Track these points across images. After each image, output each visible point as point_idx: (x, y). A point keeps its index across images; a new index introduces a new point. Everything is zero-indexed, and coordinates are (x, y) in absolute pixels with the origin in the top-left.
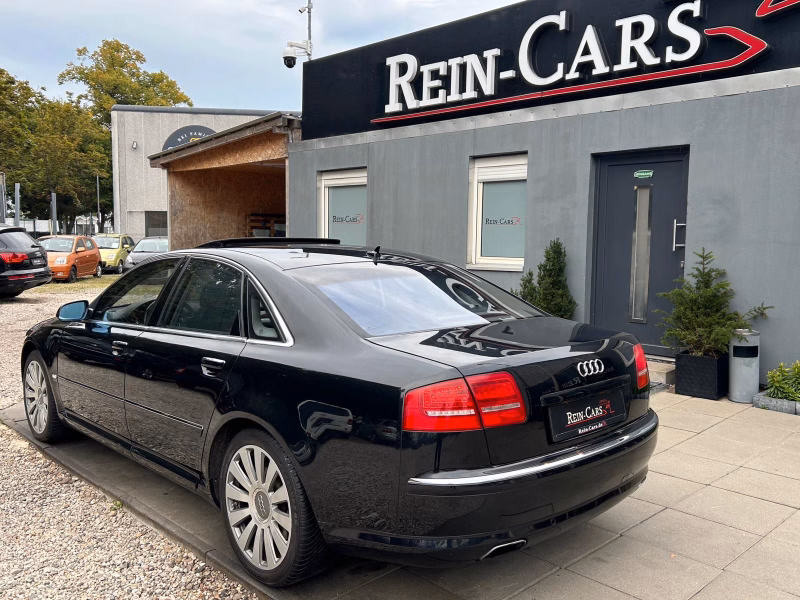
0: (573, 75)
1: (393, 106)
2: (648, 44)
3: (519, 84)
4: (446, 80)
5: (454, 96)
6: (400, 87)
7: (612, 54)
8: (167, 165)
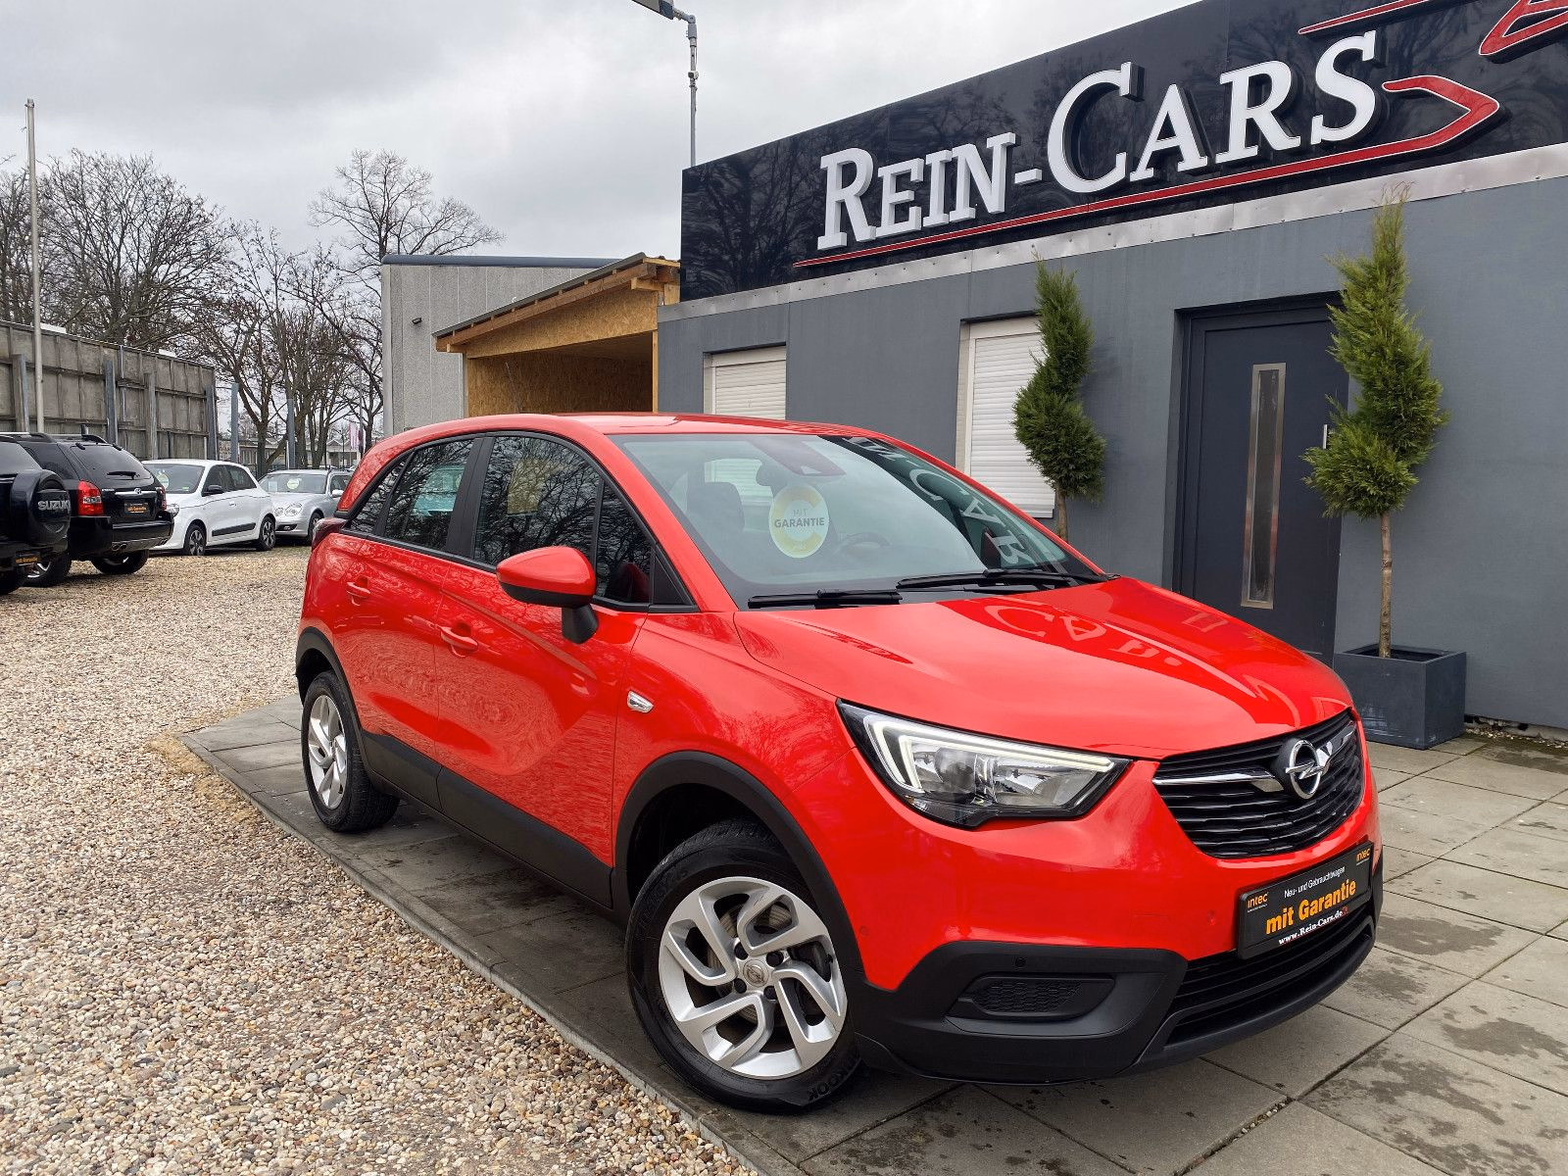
0: (1143, 173)
1: (831, 238)
2: (1280, 114)
3: (1048, 191)
4: (922, 190)
5: (936, 217)
6: (842, 205)
7: (1212, 135)
8: (461, 347)
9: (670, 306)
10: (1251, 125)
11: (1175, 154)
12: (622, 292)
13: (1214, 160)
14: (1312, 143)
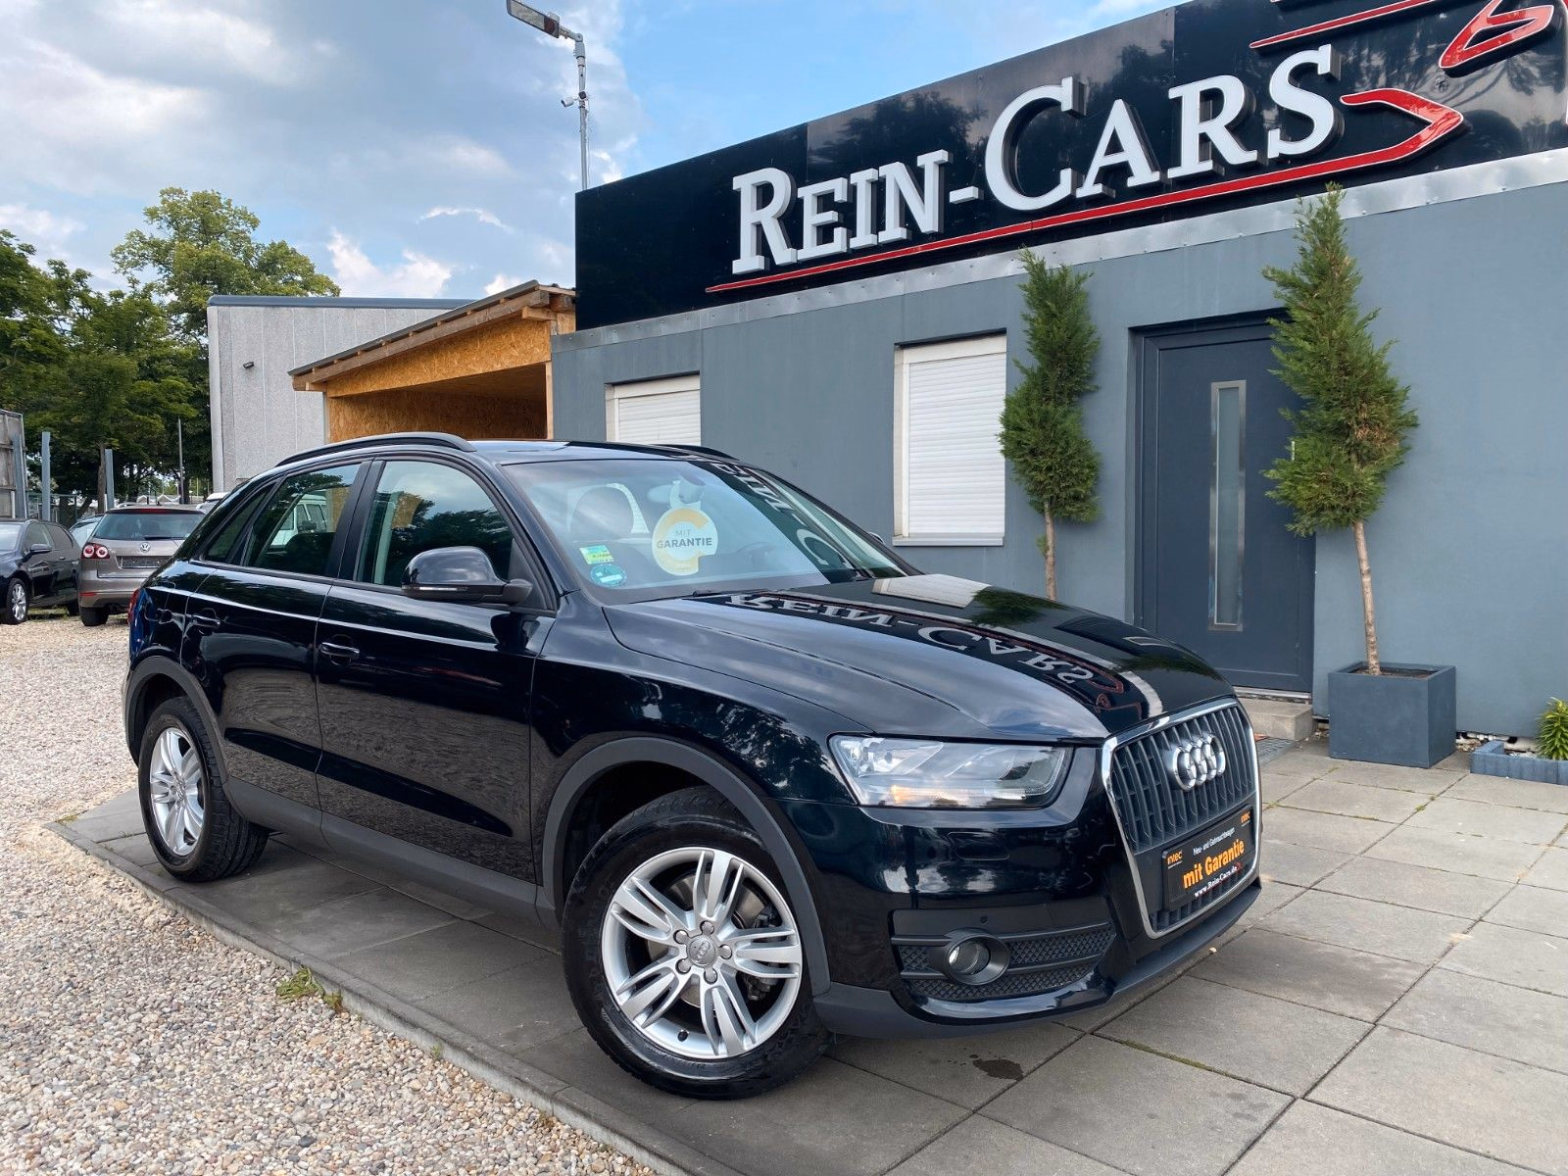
0: (1090, 188)
1: (748, 261)
2: (1234, 128)
3: (987, 208)
4: (847, 215)
5: (864, 238)
6: (759, 227)
7: (1162, 149)
8: (323, 385)
9: (565, 338)
10: (1204, 139)
11: (1124, 170)
12: (513, 321)
13: (1167, 175)
14: (1269, 157)
